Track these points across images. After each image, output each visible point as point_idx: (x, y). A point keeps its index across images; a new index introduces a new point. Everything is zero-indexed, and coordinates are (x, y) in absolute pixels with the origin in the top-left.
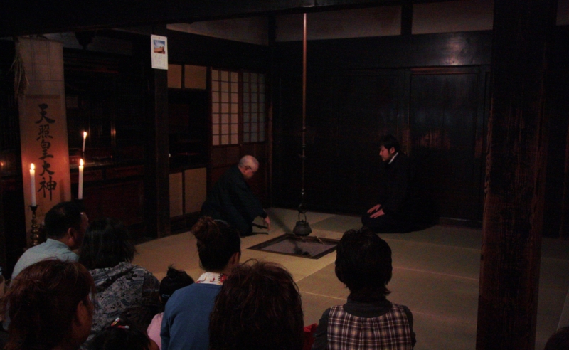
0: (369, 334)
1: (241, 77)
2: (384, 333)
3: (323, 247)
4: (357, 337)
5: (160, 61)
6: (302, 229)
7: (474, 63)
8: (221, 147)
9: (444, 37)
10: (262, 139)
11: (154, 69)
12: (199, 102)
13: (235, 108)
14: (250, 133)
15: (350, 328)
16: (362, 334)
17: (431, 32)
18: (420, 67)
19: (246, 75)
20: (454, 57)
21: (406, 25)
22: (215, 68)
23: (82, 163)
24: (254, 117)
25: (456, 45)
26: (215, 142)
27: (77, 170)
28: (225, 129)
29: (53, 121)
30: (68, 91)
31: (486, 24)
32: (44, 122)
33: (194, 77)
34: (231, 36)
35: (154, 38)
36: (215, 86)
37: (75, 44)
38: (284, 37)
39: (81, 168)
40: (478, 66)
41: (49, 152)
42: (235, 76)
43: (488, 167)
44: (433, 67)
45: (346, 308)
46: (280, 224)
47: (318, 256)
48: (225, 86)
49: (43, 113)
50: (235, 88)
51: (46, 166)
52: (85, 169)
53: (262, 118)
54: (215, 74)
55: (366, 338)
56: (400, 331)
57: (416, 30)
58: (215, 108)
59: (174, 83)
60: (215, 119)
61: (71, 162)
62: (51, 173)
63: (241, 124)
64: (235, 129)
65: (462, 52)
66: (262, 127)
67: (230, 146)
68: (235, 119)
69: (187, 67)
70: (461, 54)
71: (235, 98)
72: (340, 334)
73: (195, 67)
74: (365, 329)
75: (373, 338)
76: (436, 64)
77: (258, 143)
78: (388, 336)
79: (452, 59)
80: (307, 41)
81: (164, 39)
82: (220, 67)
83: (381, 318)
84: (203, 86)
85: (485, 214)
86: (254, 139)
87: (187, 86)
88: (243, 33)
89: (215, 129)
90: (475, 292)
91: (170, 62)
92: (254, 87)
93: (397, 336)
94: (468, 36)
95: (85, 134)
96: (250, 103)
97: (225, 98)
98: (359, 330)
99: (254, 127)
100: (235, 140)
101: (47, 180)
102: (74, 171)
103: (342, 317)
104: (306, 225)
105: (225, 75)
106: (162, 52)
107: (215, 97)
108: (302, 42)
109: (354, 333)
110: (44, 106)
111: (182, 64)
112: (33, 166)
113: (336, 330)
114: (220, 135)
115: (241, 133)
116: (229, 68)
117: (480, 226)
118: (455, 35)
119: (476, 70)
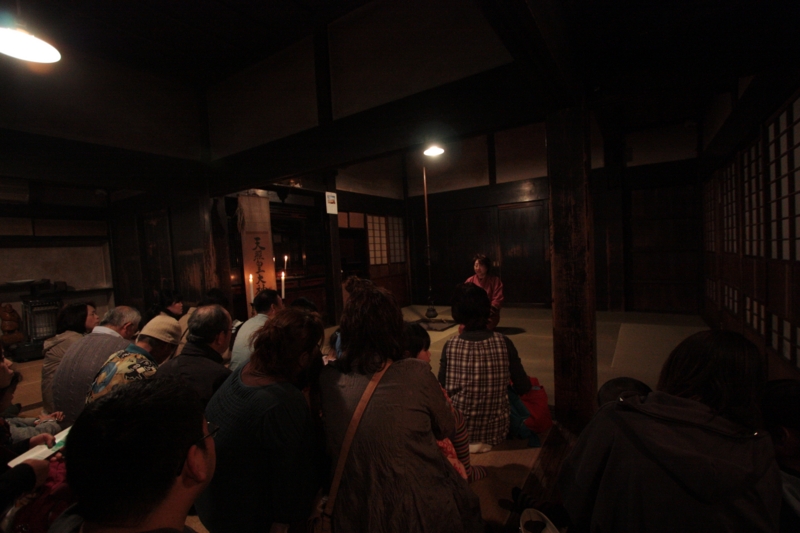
0: (477, 352)
1: (387, 221)
2: (487, 352)
3: (447, 325)
4: (468, 355)
5: (332, 209)
6: (432, 313)
7: (539, 198)
8: (376, 265)
9: (519, 183)
10: (403, 260)
11: (329, 215)
12: (360, 236)
13: (384, 240)
14: (395, 256)
15: (461, 360)
16: (471, 352)
17: (512, 180)
18: (504, 204)
19: (390, 219)
20: (526, 195)
21: (493, 178)
22: (370, 214)
23: (283, 274)
24: (397, 246)
25: (526, 188)
26: (372, 262)
27: (280, 281)
28: (378, 254)
29: (263, 248)
30: (274, 231)
31: (544, 173)
32: (258, 249)
33: (355, 220)
34: (378, 193)
35: (328, 194)
36: (370, 226)
37: (277, 199)
38: (413, 193)
39: (283, 278)
41: (262, 268)
42: (383, 220)
43: (552, 235)
44: (512, 203)
45: (460, 337)
46: (417, 313)
47: (443, 330)
48: (377, 227)
49: (258, 243)
50: (383, 227)
51: (260, 278)
52: (286, 280)
53: (402, 247)
54: (369, 218)
55: (474, 355)
56: (501, 363)
57: (499, 180)
58: (371, 240)
59: (343, 223)
60: (371, 247)
61: (277, 276)
62: (264, 282)
63: (388, 250)
64: (385, 254)
65: (531, 191)
66: (403, 252)
67: (382, 265)
68: (384, 247)
69: (351, 214)
70: (531, 193)
71: (384, 234)
72: (456, 353)
73: (357, 214)
74: (474, 349)
75: (479, 355)
76: (514, 201)
77: (401, 263)
78: (491, 354)
79: (525, 197)
80: (428, 195)
81: (335, 195)
82: (373, 214)
83: (485, 341)
84: (362, 226)
85: (553, 269)
86: (398, 260)
87: (351, 226)
88: (387, 191)
89: (372, 254)
90: (551, 344)
91: (339, 210)
92: (396, 226)
93: (497, 353)
94: (534, 181)
95: (286, 258)
96: (394, 236)
97: (377, 233)
98: (469, 350)
99: (398, 253)
100: (385, 261)
101: (261, 287)
102: (279, 282)
103: (458, 342)
104: (434, 310)
105: (376, 219)
106: (333, 203)
107: (370, 233)
108: (423, 196)
109: (465, 352)
110: (257, 239)
111: (348, 212)
112: (251, 276)
113: (453, 350)
114: (375, 258)
115: (389, 256)
116: (380, 215)
117: (550, 307)
118: (525, 181)
119: (541, 203)
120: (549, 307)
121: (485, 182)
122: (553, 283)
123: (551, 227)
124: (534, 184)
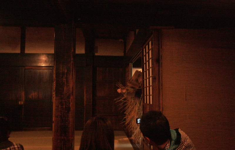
7: (50, 65)
9: (38, 55)
18: (28, 66)
21: (23, 49)
25: (44, 58)
40: (52, 66)
43: (55, 87)
44: (34, 66)
57: (27, 51)
65: (46, 61)
70: (46, 62)
79: (42, 63)
94: (48, 55)
118: (43, 54)
119: (51, 68)
120: (51, 130)
121: (18, 51)
122: (54, 113)
123: (55, 82)
124: (48, 57)
